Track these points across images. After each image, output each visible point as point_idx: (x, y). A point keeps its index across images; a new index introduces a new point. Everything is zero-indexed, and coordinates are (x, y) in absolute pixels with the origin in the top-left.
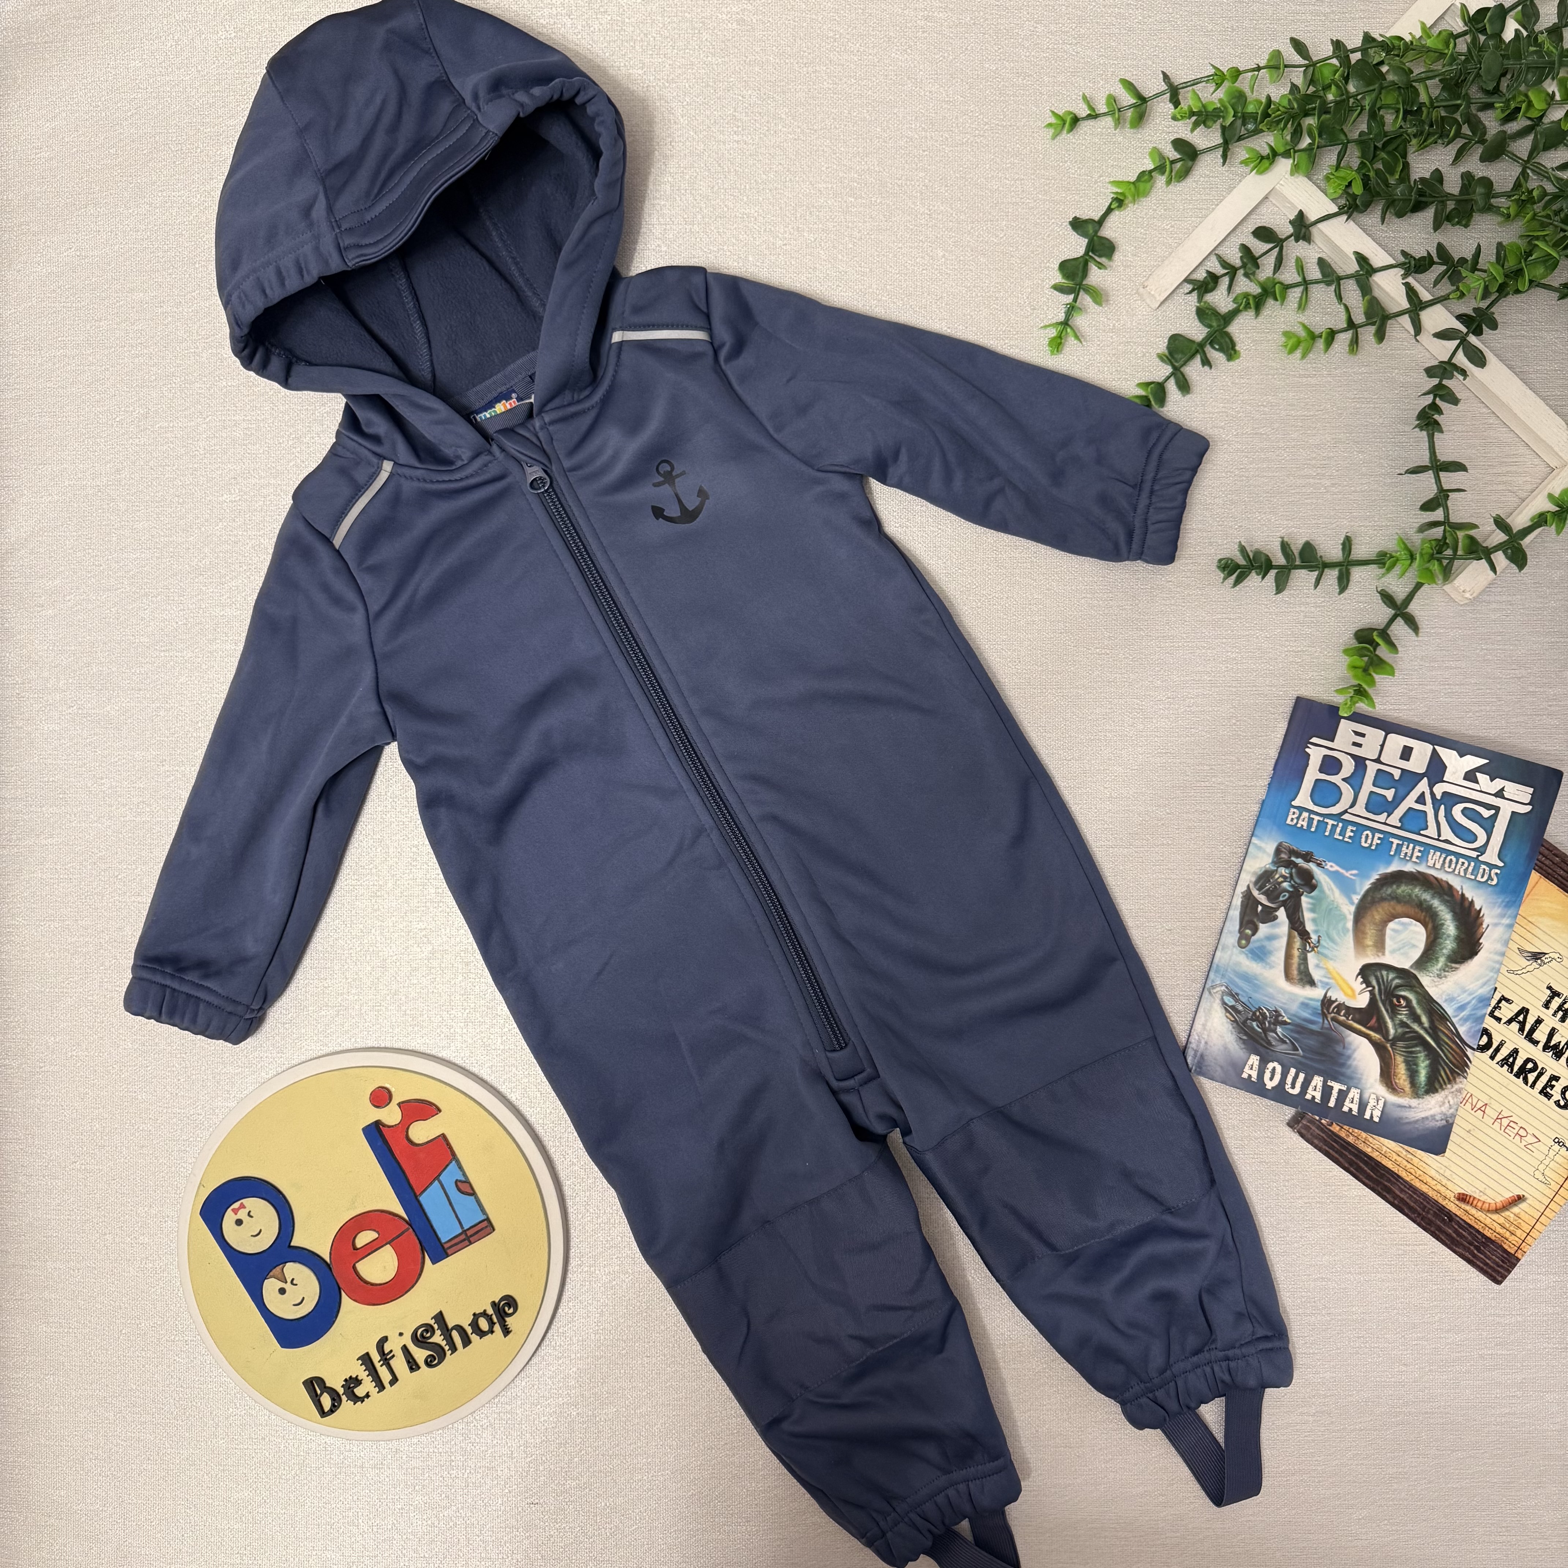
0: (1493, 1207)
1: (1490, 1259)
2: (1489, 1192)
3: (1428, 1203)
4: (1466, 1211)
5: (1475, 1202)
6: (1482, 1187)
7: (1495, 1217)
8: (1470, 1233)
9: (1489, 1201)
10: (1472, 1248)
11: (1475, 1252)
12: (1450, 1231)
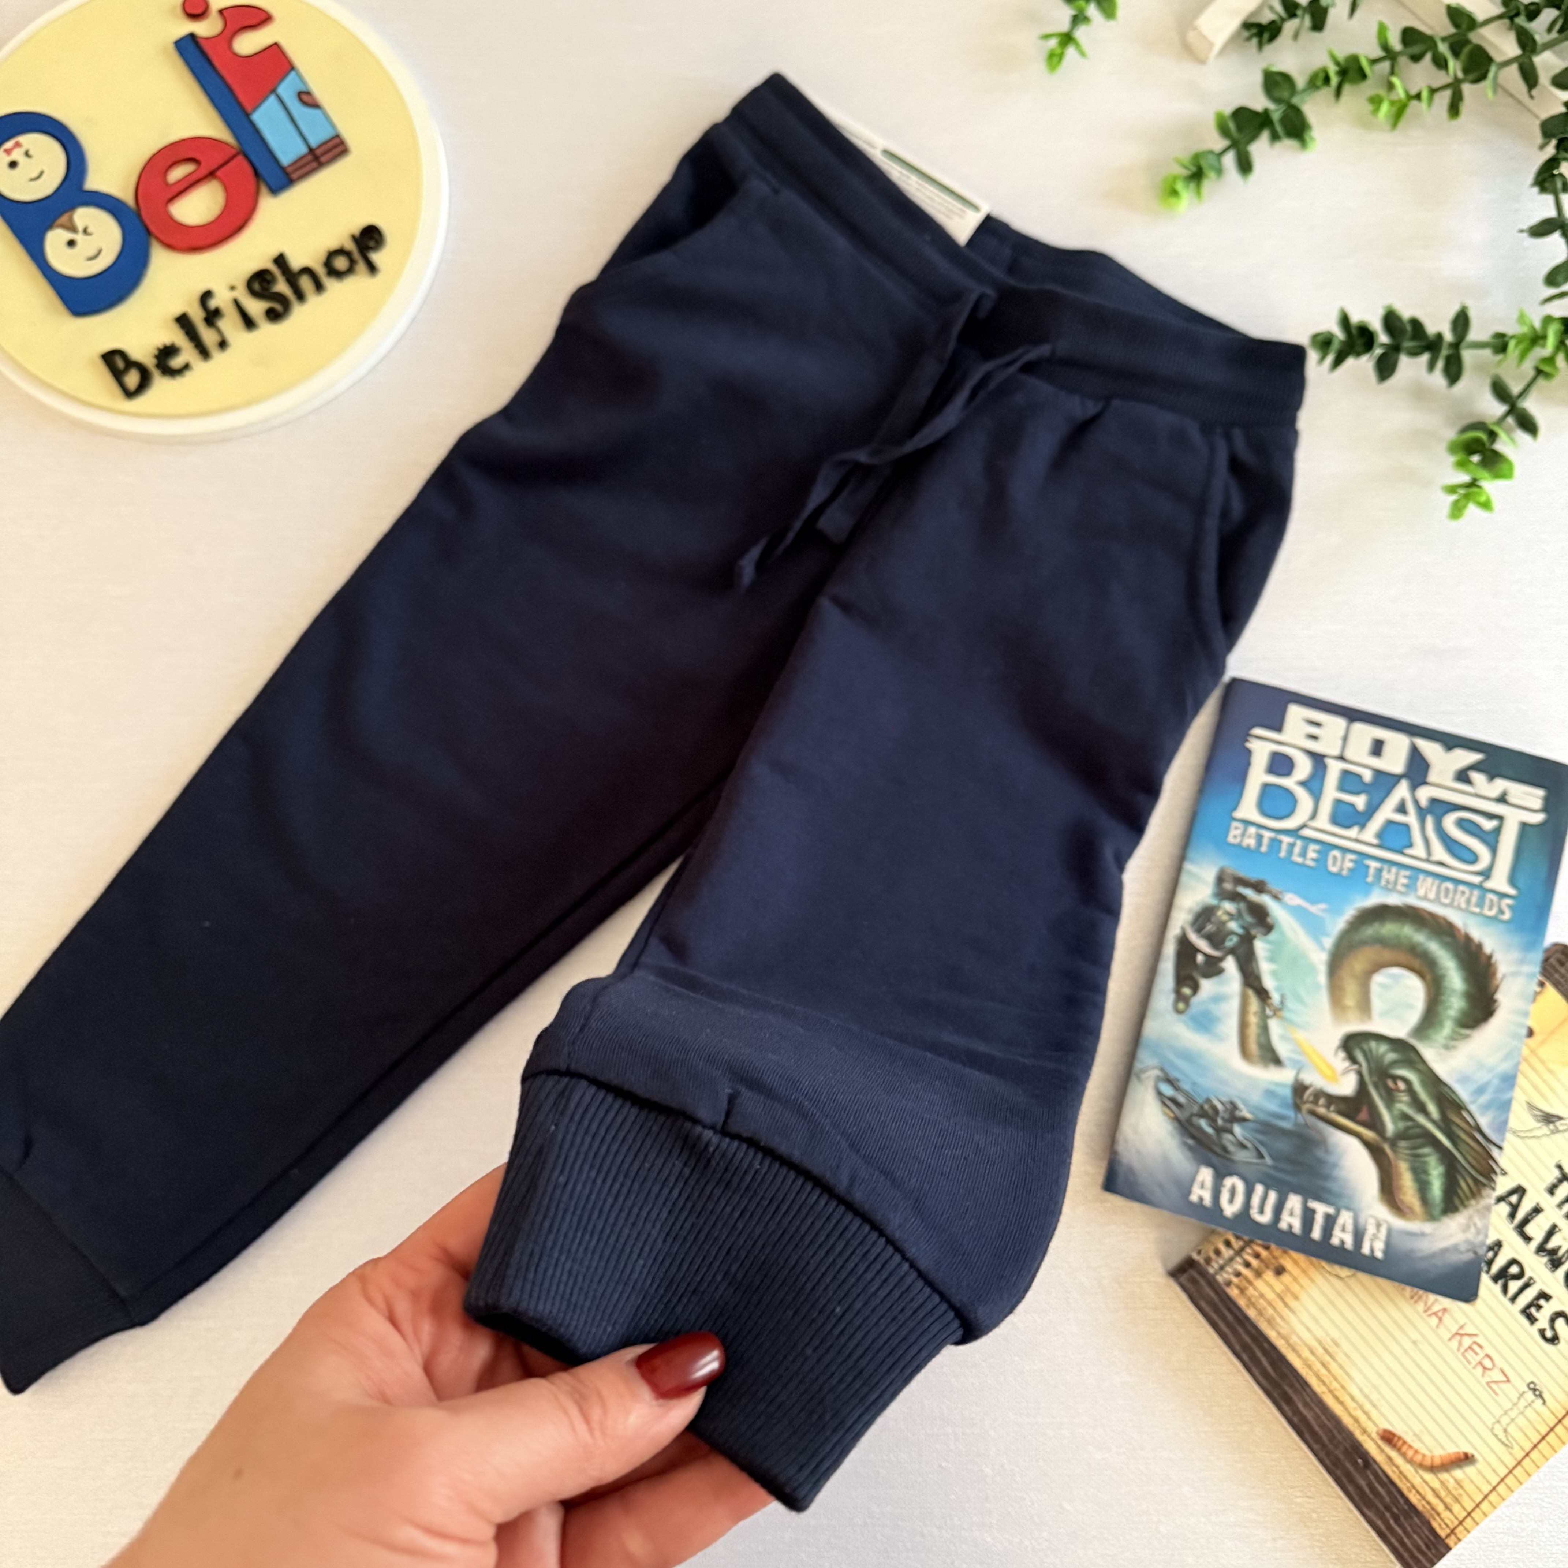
0: (1428, 1462)
1: (1409, 1537)
2: (1427, 1438)
3: (1340, 1433)
4: (1390, 1459)
5: (1404, 1448)
6: (1417, 1428)
7: (1428, 1476)
8: (1389, 1493)
9: (1424, 1451)
10: (1388, 1515)
11: (1392, 1522)
12: (1363, 1483)
